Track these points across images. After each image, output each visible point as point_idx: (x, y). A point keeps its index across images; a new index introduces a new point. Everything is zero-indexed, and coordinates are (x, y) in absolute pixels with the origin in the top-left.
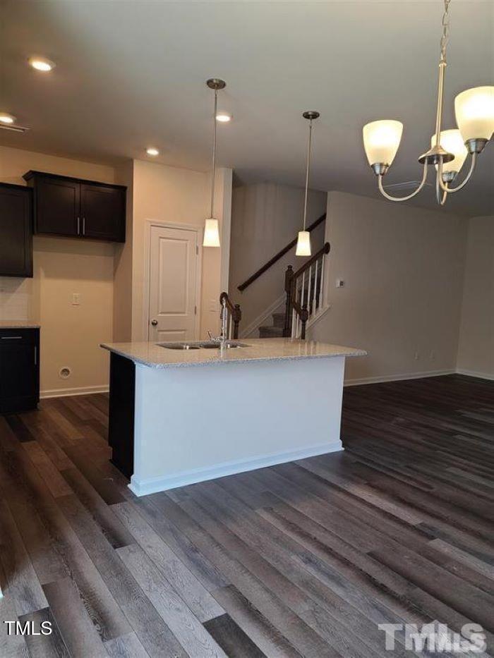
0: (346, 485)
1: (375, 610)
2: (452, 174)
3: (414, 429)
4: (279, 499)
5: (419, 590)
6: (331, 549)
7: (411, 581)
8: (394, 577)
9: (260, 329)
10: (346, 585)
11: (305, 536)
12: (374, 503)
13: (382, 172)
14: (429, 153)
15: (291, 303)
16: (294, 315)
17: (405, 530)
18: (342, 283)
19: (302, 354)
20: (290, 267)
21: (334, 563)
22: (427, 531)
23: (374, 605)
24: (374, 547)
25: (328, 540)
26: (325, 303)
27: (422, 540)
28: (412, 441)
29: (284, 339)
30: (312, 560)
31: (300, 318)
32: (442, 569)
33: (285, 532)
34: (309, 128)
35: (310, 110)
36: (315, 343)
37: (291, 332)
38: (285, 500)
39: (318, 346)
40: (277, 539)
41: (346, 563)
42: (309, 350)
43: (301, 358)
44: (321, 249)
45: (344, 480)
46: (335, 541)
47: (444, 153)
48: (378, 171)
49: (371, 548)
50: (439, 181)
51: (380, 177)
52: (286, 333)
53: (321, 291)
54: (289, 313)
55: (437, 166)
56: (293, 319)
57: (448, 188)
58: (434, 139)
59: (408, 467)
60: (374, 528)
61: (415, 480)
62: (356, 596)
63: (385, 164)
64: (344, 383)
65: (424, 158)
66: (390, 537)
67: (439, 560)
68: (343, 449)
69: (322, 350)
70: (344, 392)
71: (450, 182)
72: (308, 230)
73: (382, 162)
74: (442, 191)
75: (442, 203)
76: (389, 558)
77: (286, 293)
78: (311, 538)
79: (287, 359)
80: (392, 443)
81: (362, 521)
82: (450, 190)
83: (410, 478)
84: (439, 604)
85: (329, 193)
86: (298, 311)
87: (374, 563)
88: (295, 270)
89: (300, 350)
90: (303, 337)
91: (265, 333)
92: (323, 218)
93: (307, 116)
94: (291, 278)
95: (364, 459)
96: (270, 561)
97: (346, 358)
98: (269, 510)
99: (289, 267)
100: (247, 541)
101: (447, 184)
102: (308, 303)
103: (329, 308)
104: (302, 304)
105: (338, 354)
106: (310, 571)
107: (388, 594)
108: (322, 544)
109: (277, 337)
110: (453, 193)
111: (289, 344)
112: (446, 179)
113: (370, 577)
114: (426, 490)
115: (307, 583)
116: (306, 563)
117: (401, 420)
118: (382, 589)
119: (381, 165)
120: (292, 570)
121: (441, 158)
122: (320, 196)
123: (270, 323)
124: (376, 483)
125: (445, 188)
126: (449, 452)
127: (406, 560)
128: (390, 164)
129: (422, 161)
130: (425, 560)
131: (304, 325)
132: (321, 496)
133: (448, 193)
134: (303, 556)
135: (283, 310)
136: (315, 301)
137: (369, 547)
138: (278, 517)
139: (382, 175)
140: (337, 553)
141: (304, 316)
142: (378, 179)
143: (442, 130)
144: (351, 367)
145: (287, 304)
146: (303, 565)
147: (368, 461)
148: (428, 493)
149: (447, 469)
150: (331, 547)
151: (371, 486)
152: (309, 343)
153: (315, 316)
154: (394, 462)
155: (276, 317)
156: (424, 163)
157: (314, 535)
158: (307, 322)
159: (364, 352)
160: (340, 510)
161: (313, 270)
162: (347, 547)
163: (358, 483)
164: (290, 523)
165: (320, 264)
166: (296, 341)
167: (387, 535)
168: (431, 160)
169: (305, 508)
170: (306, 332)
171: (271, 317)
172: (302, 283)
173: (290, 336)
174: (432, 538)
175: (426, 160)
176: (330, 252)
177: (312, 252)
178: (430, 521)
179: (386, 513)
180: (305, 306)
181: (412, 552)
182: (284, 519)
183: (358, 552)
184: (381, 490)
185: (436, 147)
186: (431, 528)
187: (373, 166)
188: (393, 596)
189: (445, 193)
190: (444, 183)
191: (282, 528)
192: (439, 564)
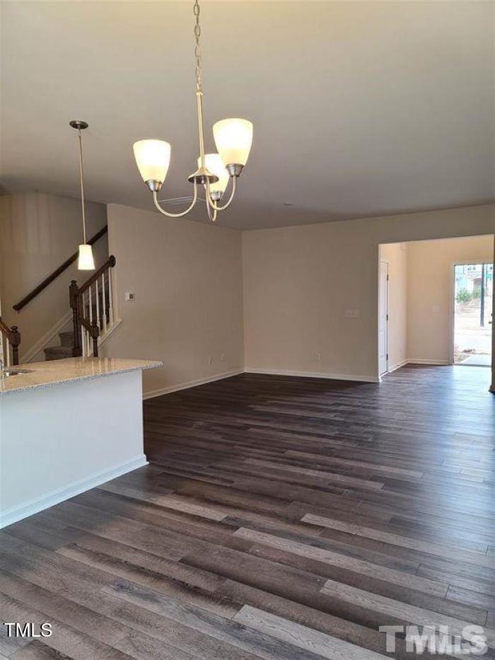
0: (154, 499)
1: (191, 615)
2: (219, 194)
3: (213, 430)
4: (83, 531)
5: (229, 581)
6: (143, 568)
7: (222, 574)
8: (205, 576)
9: (45, 350)
10: (160, 600)
11: (116, 563)
12: (183, 510)
13: (157, 189)
14: (197, 174)
15: (78, 320)
16: (83, 333)
17: (212, 528)
18: (131, 296)
19: (95, 373)
20: (74, 282)
21: (148, 581)
22: (231, 523)
23: (189, 610)
24: (185, 554)
25: (139, 560)
26: (116, 318)
27: (228, 532)
28: (212, 442)
29: (74, 358)
30: (124, 584)
31: (90, 335)
32: (247, 554)
33: (92, 565)
34: (78, 139)
35: (78, 120)
36: (109, 359)
37: (82, 351)
38: (89, 531)
39: (113, 363)
40: (84, 576)
41: (159, 577)
42: (103, 367)
43: (96, 377)
44: (106, 263)
45: (150, 494)
46: (147, 558)
47: (209, 175)
48: (152, 187)
49: (183, 556)
50: (208, 200)
51: (155, 193)
52: (77, 352)
53: (111, 305)
54: (77, 331)
55: (205, 185)
56: (83, 335)
57: (217, 206)
58: (200, 160)
59: (212, 467)
60: (183, 534)
61: (218, 478)
62: (171, 607)
63: (158, 181)
64: (143, 397)
65: (193, 178)
66: (200, 538)
67: (244, 546)
68: (148, 463)
69: (118, 365)
70: (144, 405)
71: (218, 200)
72: (88, 243)
73: (155, 179)
74: (212, 210)
75: (214, 219)
76: (201, 559)
77: (72, 310)
78: (121, 563)
79: (79, 380)
80: (194, 447)
81: (171, 530)
82: (219, 209)
83: (213, 478)
84: (247, 589)
85: (108, 205)
86: (88, 328)
87: (187, 569)
88: (79, 285)
89: (94, 368)
90: (96, 354)
91: (51, 355)
92: (105, 230)
93: (74, 125)
94: (76, 293)
95: (169, 468)
96: (77, 601)
97: (143, 370)
98: (72, 546)
99: (72, 282)
100: (50, 587)
101: (215, 202)
102: (98, 319)
103: (121, 323)
104: (91, 321)
105: (135, 368)
106: (124, 597)
107: (202, 595)
108: (134, 566)
109: (65, 357)
110: (221, 211)
111: (80, 364)
112: (214, 197)
113: (183, 583)
114: (228, 485)
115: (121, 612)
116: (117, 590)
117: (201, 423)
118: (195, 591)
119: (155, 182)
120: (104, 602)
121: (208, 179)
122: (98, 209)
123: (57, 342)
124: (182, 490)
125: (215, 206)
126: (246, 446)
127: (216, 557)
128: (163, 181)
129: (191, 180)
130: (231, 550)
131: (95, 342)
132: (128, 516)
133: (217, 211)
134: (114, 585)
135: (71, 328)
136: (105, 315)
137: (179, 554)
138: (84, 551)
139: (157, 191)
140: (149, 570)
141: (95, 332)
142: (153, 194)
143: (206, 153)
144: (149, 379)
145: (74, 321)
146: (115, 594)
147: (173, 469)
148: (230, 487)
149: (245, 462)
150: (143, 566)
151: (179, 494)
152: (103, 360)
153: (107, 331)
154: (197, 465)
155: (63, 336)
156: (193, 182)
157: (125, 559)
158: (99, 339)
159: (160, 363)
160: (150, 525)
161: (100, 284)
162: (159, 561)
163: (164, 494)
164: (98, 554)
165: (107, 278)
166: (88, 359)
167: (197, 537)
168: (199, 179)
169: (113, 533)
170: (99, 349)
171: (58, 336)
172: (88, 298)
173: (81, 355)
174: (236, 528)
175: (195, 180)
176: (115, 266)
177: (96, 265)
178: (234, 513)
179: (194, 516)
180: (95, 322)
181: (220, 547)
182: (91, 551)
183: (170, 562)
184: (188, 496)
185: (202, 168)
186: (235, 519)
187: (147, 183)
188: (206, 595)
189: (215, 211)
190: (213, 201)
191: (88, 562)
192: (243, 551)
